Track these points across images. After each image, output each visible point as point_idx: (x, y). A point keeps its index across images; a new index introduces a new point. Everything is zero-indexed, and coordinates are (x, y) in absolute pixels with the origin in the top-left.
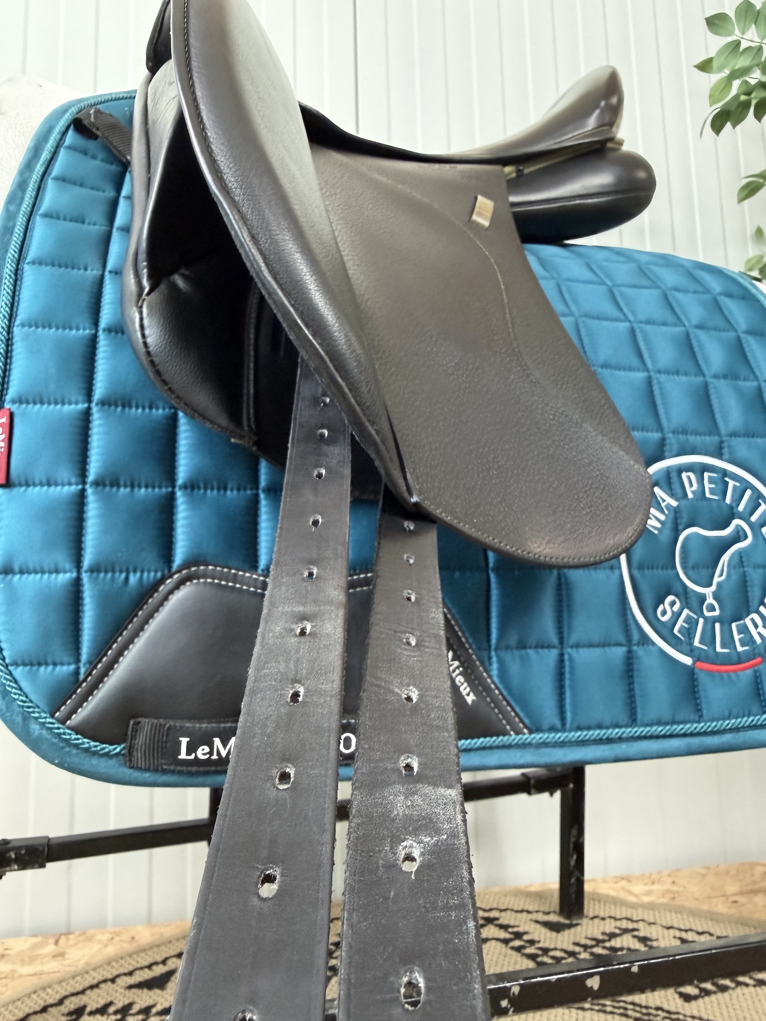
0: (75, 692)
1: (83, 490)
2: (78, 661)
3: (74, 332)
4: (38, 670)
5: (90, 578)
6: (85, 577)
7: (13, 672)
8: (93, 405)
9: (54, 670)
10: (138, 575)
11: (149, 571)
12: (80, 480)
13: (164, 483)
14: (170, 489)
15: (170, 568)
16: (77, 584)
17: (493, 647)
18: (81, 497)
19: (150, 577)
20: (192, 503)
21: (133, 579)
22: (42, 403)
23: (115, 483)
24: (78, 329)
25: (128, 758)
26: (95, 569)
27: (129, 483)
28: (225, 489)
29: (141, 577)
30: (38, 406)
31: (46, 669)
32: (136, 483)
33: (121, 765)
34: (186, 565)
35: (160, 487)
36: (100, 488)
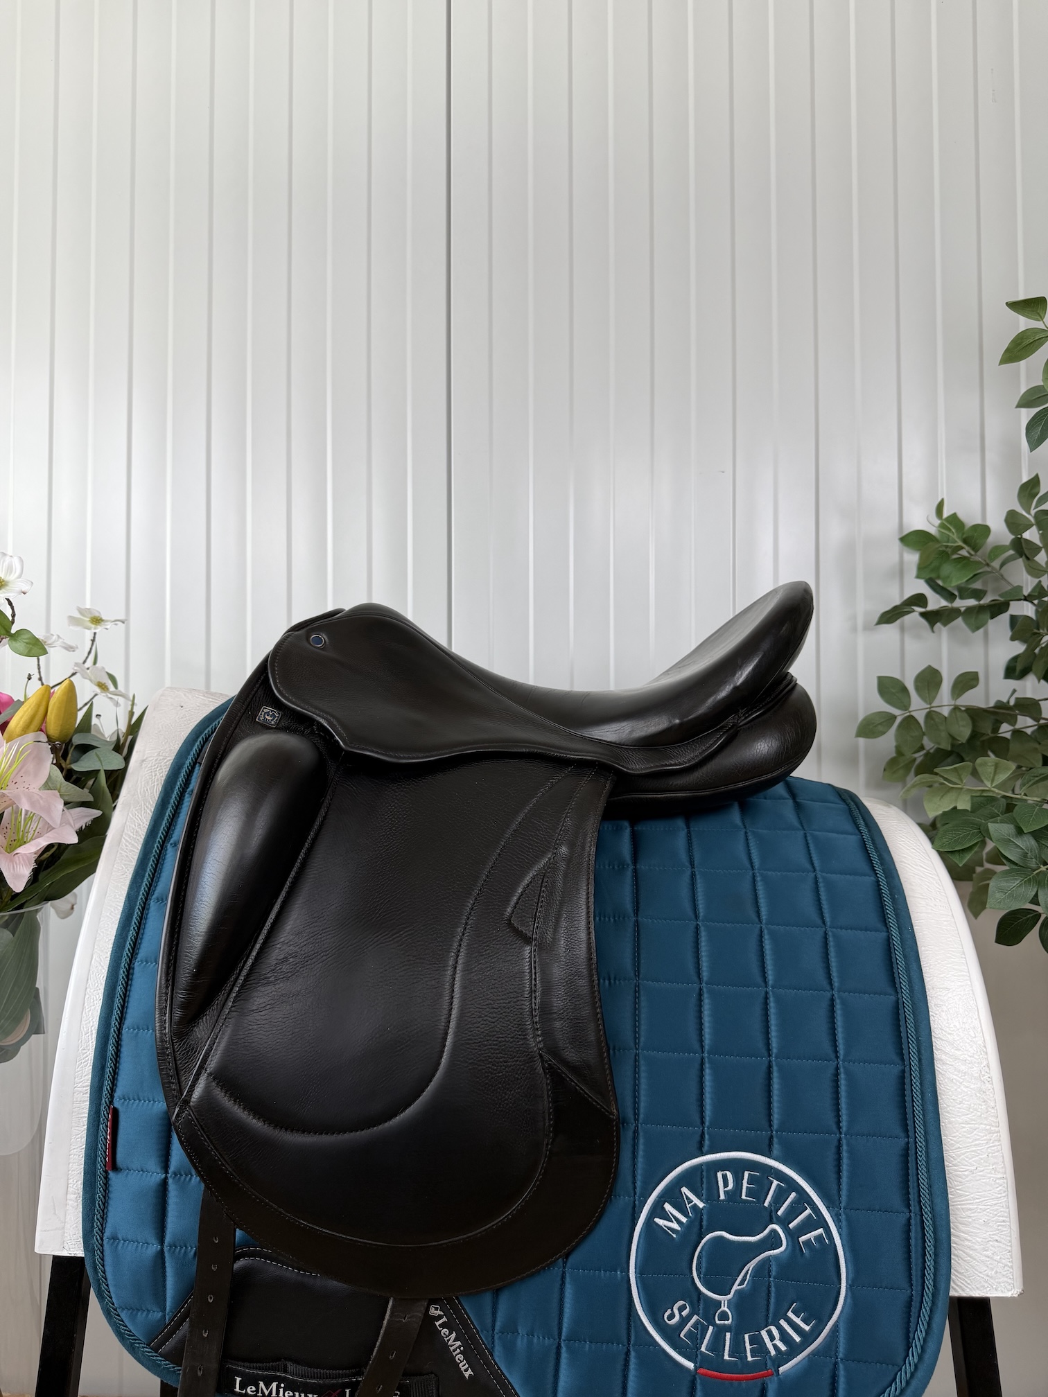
0: (161, 1333)
1: (166, 1178)
2: (163, 1311)
4: (137, 1314)
5: (170, 1251)
6: (166, 1249)
7: (120, 1314)
9: (147, 1315)
12: (163, 1172)
16: (161, 1253)
17: (496, 1330)
18: (164, 1184)
22: (139, 1100)
23: (188, 1173)
26: (173, 1246)
30: (137, 1103)
31: (142, 1314)
34: (240, 1246)
36: (178, 1177)
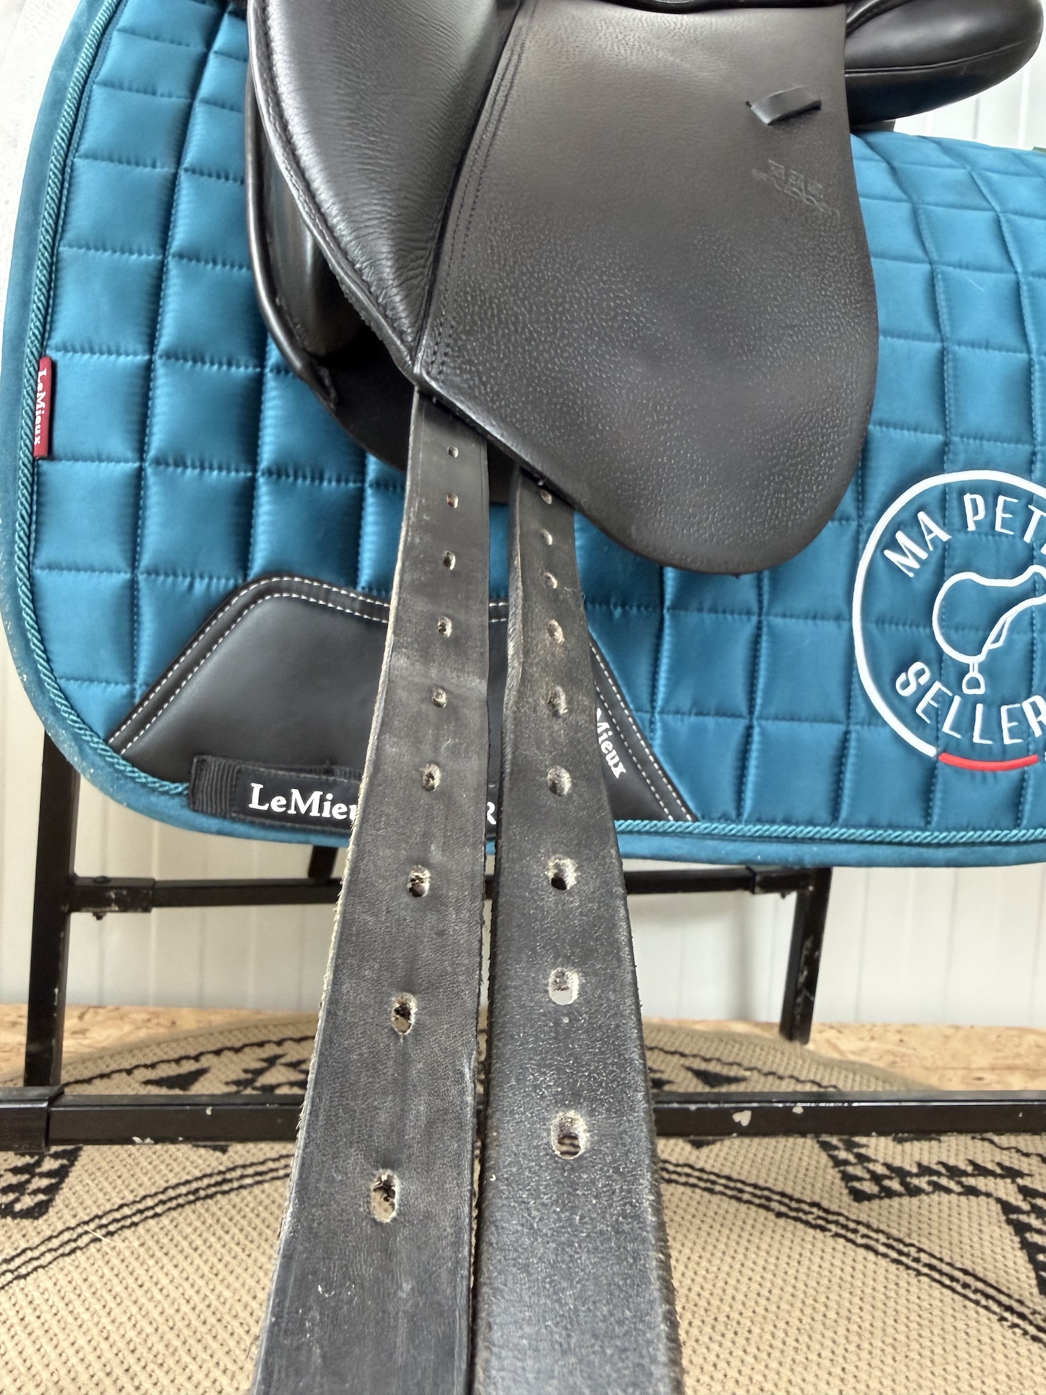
0: (129, 717)
1: (142, 470)
2: (133, 680)
3: (135, 257)
4: (89, 687)
5: (146, 580)
6: (141, 578)
8: (156, 357)
9: (105, 689)
10: (206, 580)
11: (219, 578)
12: (137, 456)
13: (242, 466)
14: (249, 474)
15: (245, 576)
16: (133, 585)
17: (658, 709)
18: (138, 477)
19: (221, 584)
20: (277, 493)
21: (200, 586)
22: (92, 352)
23: (180, 462)
24: (140, 253)
25: (193, 800)
26: (153, 571)
27: (197, 463)
28: (321, 479)
29: (209, 585)
30: (87, 356)
31: (98, 685)
32: (207, 465)
33: (183, 807)
34: (266, 574)
35: (237, 471)
36: (162, 467)
